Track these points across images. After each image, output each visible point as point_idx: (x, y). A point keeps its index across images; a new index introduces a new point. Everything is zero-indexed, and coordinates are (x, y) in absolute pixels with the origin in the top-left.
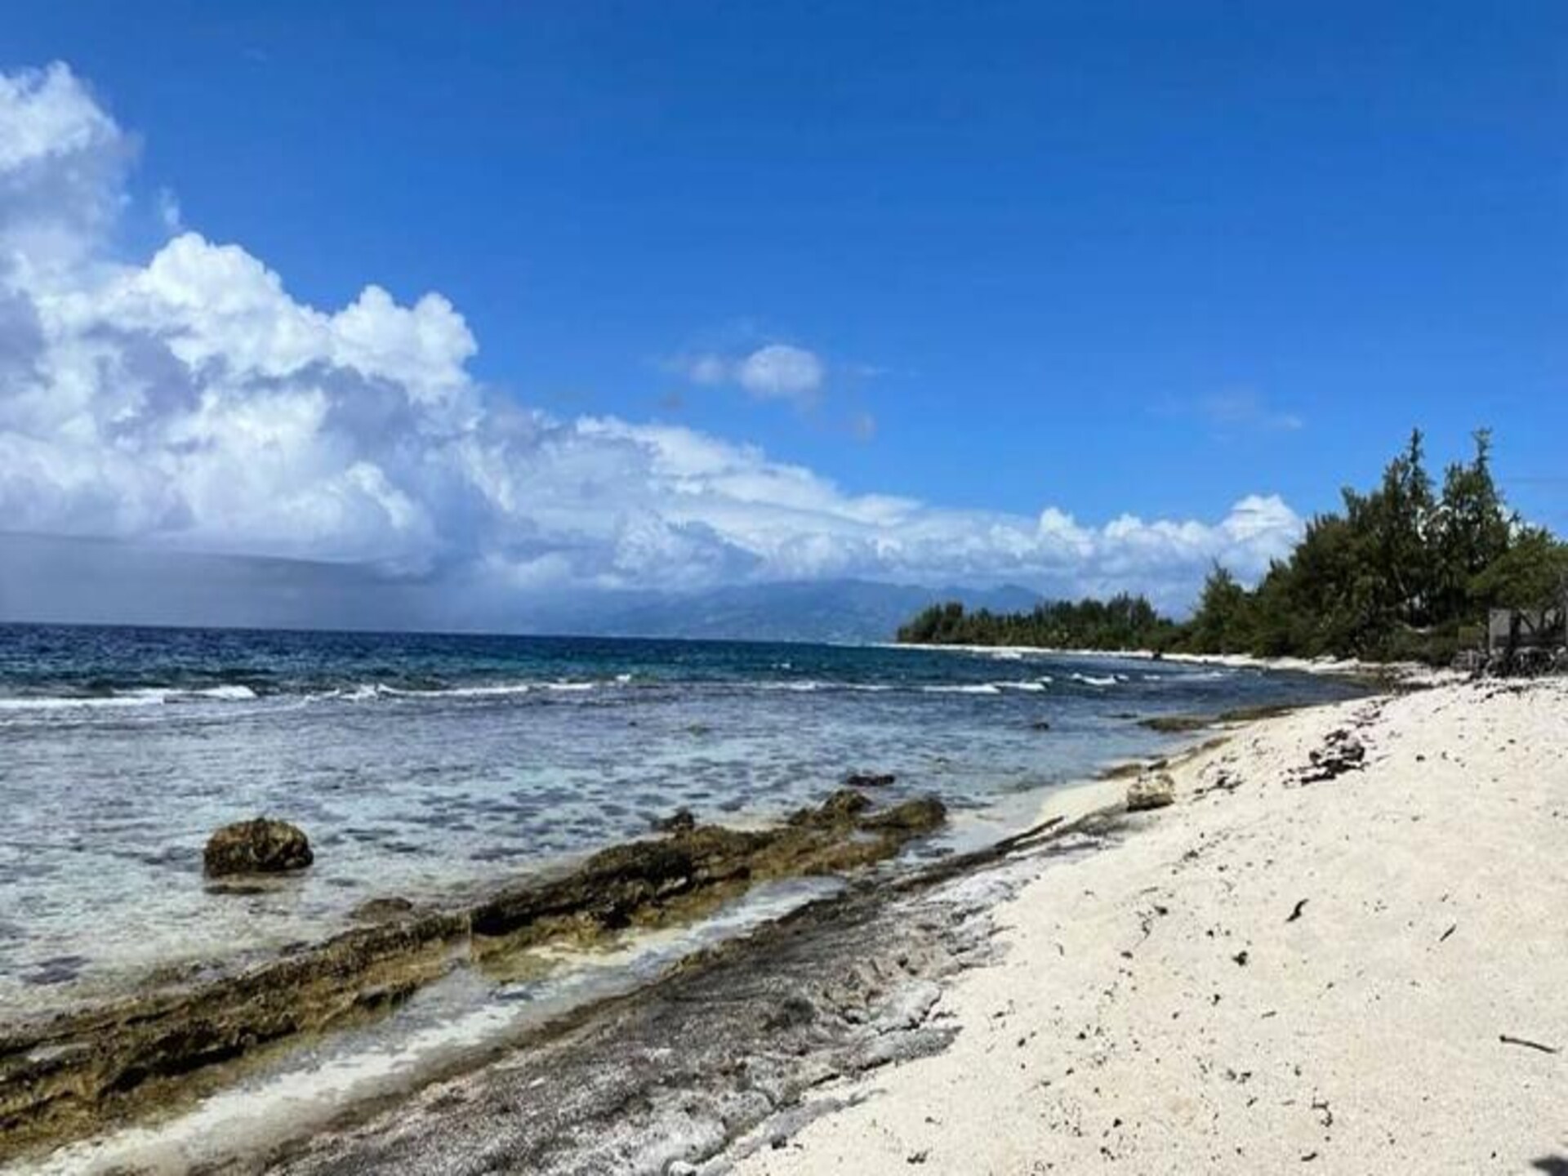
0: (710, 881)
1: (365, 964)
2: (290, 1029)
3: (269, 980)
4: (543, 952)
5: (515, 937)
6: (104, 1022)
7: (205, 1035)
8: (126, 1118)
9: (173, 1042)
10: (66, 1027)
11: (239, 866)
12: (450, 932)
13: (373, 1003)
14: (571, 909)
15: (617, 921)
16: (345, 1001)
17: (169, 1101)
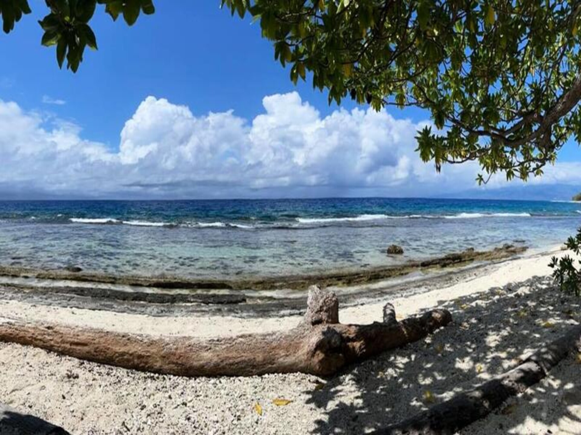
0: (465, 261)
1: (403, 269)
2: (390, 276)
3: (389, 270)
4: (430, 270)
5: (426, 267)
6: (368, 272)
7: (379, 275)
8: (369, 283)
9: (375, 275)
10: (364, 272)
11: (392, 253)
12: (417, 266)
13: (402, 274)
14: (436, 264)
15: (444, 266)
16: (398, 274)
17: (375, 282)
